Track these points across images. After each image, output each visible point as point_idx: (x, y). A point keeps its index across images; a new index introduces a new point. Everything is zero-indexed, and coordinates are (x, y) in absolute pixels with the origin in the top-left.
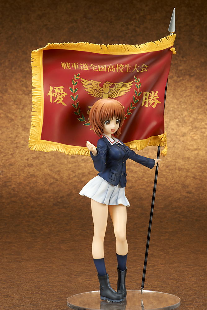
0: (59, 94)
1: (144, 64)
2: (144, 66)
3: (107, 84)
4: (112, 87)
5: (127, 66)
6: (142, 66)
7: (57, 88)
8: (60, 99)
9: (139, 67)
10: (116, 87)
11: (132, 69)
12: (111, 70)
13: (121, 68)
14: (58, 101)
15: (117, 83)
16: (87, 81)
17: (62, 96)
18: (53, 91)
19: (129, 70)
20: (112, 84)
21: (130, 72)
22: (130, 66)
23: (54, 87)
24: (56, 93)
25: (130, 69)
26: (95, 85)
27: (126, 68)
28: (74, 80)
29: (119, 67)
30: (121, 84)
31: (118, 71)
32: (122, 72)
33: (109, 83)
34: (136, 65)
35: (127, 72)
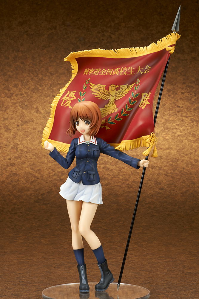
0: (70, 98)
1: (147, 66)
2: (148, 67)
3: (113, 87)
4: (117, 89)
5: (130, 68)
6: (146, 67)
7: (72, 92)
8: (69, 102)
9: (142, 68)
10: (122, 89)
11: (136, 71)
12: (116, 73)
13: (124, 71)
14: (67, 104)
15: (122, 86)
16: (95, 85)
17: (71, 100)
18: (68, 96)
19: (133, 73)
20: (118, 86)
21: (134, 74)
22: (134, 68)
23: (71, 92)
24: (69, 97)
25: (133, 71)
26: (101, 88)
27: (130, 70)
28: (85, 84)
29: (123, 70)
30: (126, 86)
31: (122, 74)
32: (126, 74)
33: (115, 86)
34: (140, 67)
35: (131, 74)
